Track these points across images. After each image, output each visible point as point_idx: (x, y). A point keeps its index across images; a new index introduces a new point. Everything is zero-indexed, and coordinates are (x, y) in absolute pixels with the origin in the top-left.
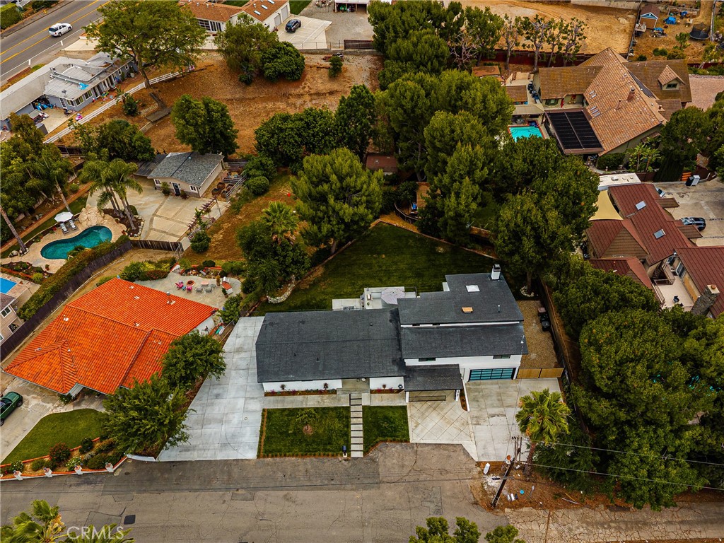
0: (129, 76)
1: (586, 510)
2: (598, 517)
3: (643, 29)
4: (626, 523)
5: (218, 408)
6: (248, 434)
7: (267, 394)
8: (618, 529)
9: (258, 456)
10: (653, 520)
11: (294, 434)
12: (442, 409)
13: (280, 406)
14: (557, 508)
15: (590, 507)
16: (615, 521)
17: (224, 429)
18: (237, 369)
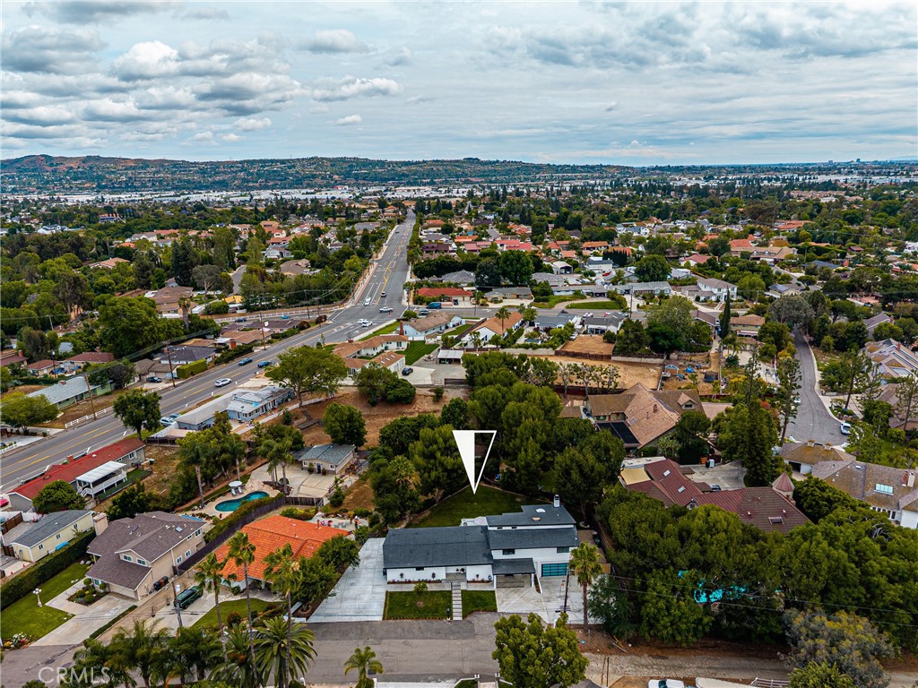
0: (287, 400)
1: (633, 657)
2: (643, 661)
3: (668, 375)
4: (666, 666)
5: (353, 591)
6: (375, 607)
7: (389, 583)
8: (660, 670)
9: (383, 619)
10: (687, 666)
11: (410, 606)
12: (522, 592)
13: (399, 590)
14: (611, 654)
15: (637, 655)
16: (657, 665)
17: (357, 603)
18: (366, 568)
